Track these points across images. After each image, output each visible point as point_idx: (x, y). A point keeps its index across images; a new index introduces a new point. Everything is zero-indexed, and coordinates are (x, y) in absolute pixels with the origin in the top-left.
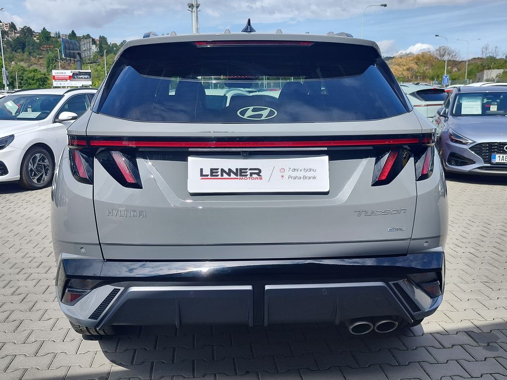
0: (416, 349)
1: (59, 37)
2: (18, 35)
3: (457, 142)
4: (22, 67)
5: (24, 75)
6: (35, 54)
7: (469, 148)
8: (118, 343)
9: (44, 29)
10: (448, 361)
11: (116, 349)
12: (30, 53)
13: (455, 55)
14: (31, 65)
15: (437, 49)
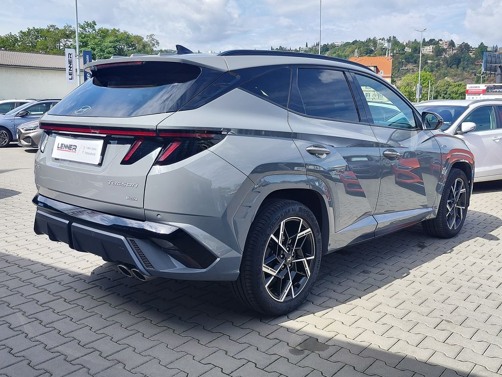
1: (496, 51)
6: (468, 69)
9: (482, 43)
12: (464, 69)
14: (463, 80)
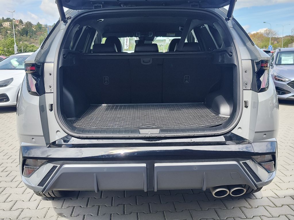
0: (258, 207)
1: (47, 27)
2: (24, 26)
3: (279, 80)
4: (26, 44)
5: (27, 49)
6: (33, 37)
7: (287, 84)
8: (64, 202)
9: (38, 23)
10: (279, 215)
11: (62, 206)
12: (30, 37)
13: (276, 34)
14: (31, 44)
15: (265, 30)
